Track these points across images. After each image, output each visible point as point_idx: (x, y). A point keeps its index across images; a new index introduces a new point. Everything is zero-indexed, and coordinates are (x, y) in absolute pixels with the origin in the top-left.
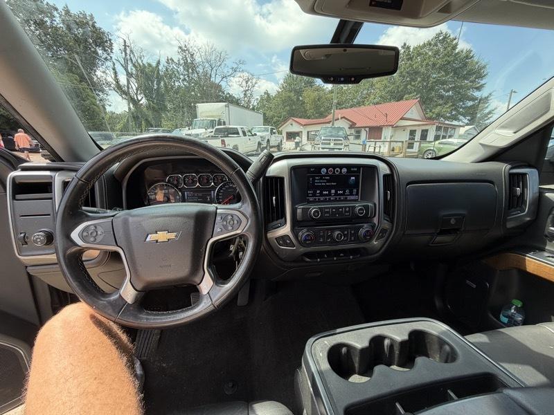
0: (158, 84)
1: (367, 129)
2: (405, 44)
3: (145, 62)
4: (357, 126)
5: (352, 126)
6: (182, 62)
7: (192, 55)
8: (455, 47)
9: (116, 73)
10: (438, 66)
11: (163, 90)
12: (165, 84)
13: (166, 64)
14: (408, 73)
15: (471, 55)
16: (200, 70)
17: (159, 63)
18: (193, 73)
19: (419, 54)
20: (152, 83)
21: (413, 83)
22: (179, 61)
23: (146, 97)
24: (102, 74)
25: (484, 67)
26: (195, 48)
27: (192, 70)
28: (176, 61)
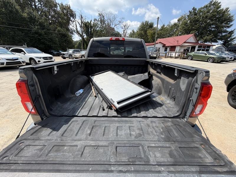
0: (91, 29)
1: (170, 47)
2: (194, 8)
3: (86, 21)
4: (166, 46)
5: (164, 46)
6: (99, 20)
7: (103, 17)
8: (220, 7)
9: (76, 26)
10: (208, 17)
11: (93, 32)
12: (93, 29)
13: (94, 21)
14: (193, 21)
15: (228, 10)
16: (106, 22)
17: (91, 21)
18: (103, 24)
19: (201, 11)
20: (89, 29)
21: (195, 26)
22: (98, 19)
23: (86, 35)
24: (72, 27)
25: (232, 17)
26: (105, 14)
27: (104, 23)
28: (97, 20)
